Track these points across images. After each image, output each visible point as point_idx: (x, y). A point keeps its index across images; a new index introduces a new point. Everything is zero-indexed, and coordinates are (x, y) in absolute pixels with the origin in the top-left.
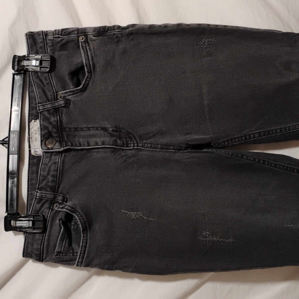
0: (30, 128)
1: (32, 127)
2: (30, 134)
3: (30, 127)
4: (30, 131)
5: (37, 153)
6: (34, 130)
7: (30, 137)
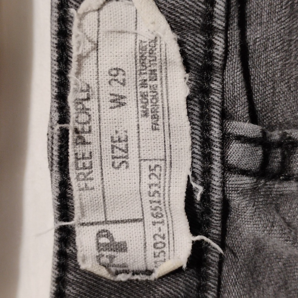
0: (75, 54)
1: (89, 46)
2: (71, 98)
3: (74, 42)
4: (72, 75)
5: (120, 258)
6: (104, 68)
7: (71, 126)
